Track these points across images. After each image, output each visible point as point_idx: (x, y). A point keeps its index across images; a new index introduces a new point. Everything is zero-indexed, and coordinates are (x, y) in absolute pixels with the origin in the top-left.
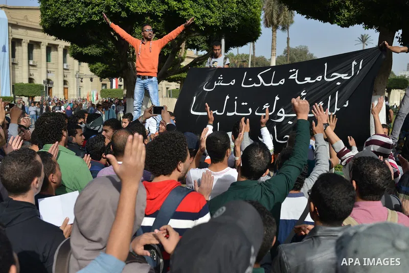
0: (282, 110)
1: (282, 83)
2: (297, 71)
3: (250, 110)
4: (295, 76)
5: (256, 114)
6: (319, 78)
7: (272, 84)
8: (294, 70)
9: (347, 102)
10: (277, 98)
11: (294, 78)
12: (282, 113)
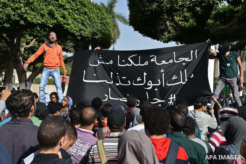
0: (150, 81)
1: (147, 64)
2: (155, 56)
3: (129, 82)
4: (155, 59)
5: (134, 84)
6: (171, 61)
7: (139, 64)
8: (153, 56)
9: (192, 75)
10: (145, 74)
11: (154, 61)
12: (151, 84)
